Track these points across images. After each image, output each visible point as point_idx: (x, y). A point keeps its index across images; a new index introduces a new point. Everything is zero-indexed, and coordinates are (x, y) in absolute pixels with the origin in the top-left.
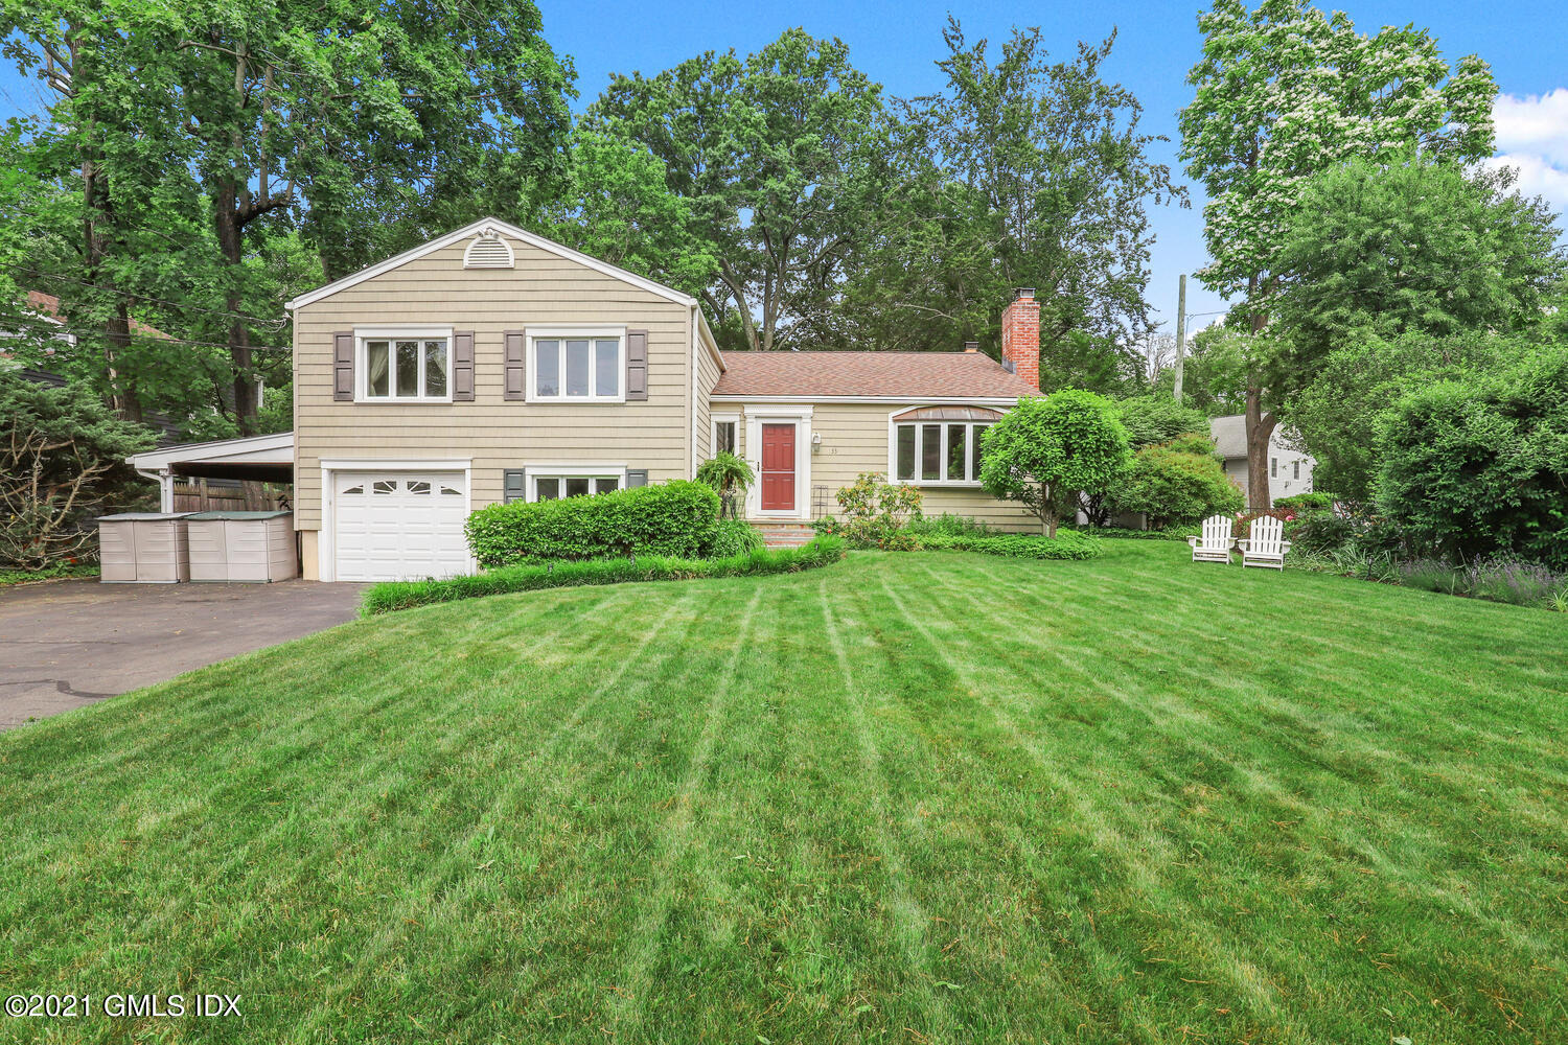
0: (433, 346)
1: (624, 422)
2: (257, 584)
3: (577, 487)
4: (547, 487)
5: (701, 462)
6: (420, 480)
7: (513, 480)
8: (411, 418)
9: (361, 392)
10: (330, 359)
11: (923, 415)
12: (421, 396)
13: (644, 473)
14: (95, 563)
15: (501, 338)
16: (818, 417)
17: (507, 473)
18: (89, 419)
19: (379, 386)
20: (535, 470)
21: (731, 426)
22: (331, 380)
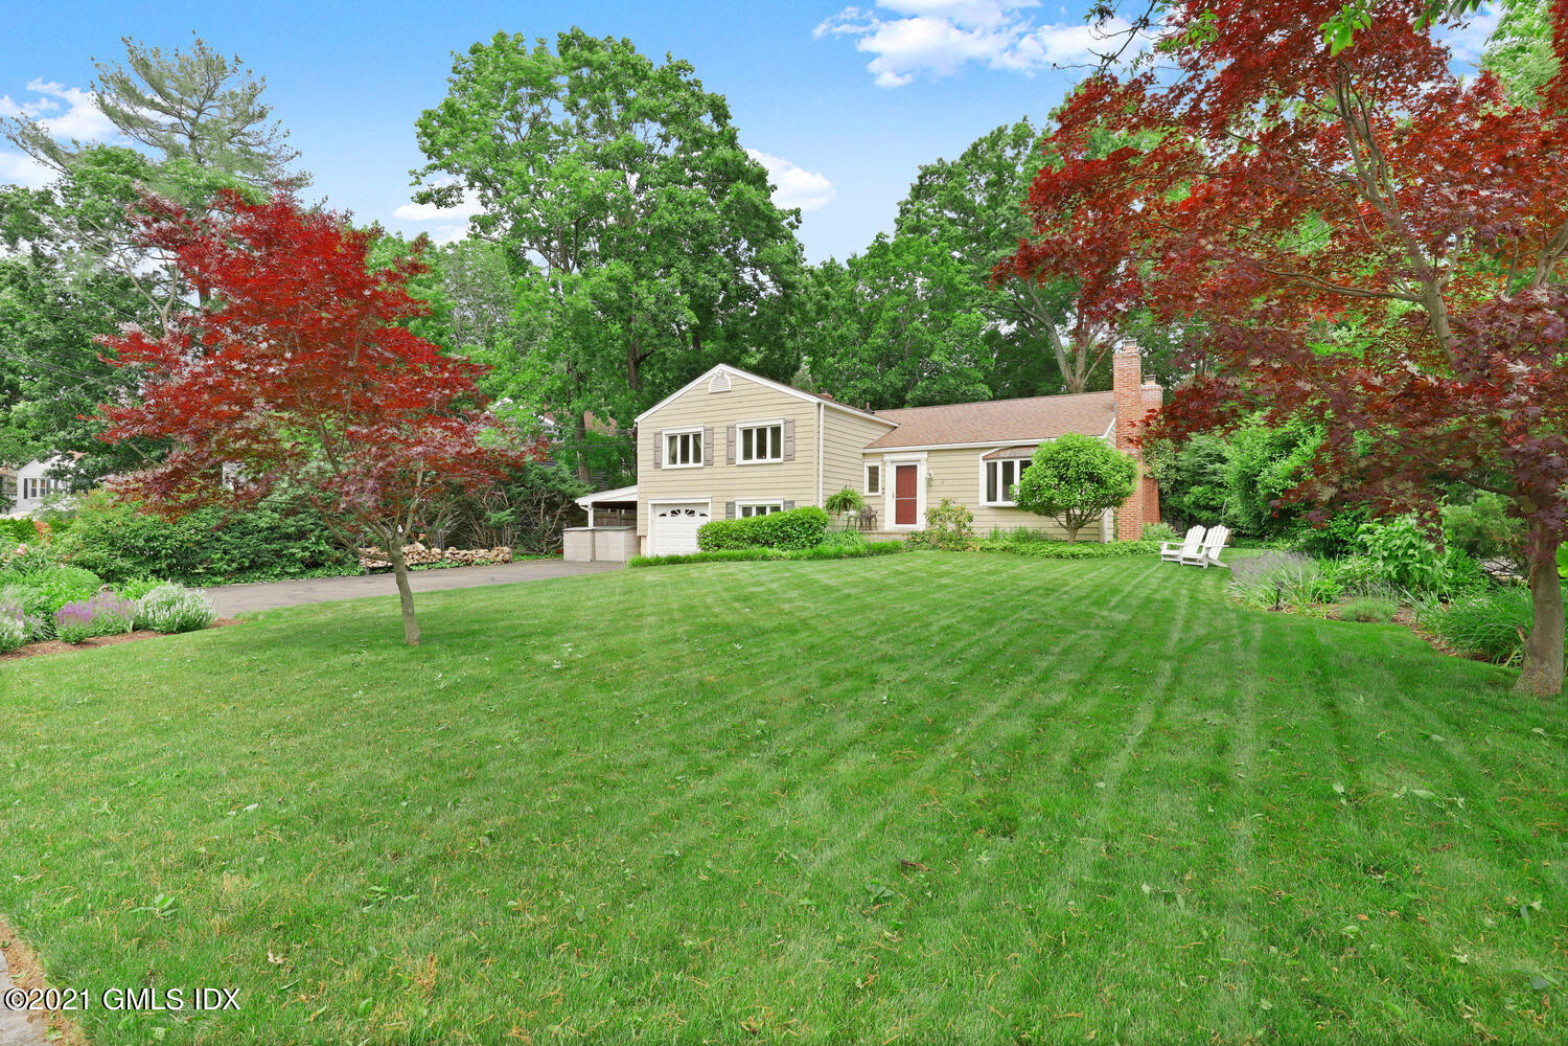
0: (697, 436)
1: (783, 473)
2: (620, 563)
3: (761, 510)
4: (746, 511)
5: (826, 498)
6: (690, 509)
7: (730, 507)
8: (685, 476)
9: (666, 464)
10: (652, 447)
11: (1002, 454)
12: (691, 464)
13: (792, 502)
14: (562, 552)
15: (725, 430)
16: (932, 459)
17: (728, 504)
18: (564, 481)
19: (673, 459)
20: (741, 502)
21: (877, 468)
22: (652, 457)
